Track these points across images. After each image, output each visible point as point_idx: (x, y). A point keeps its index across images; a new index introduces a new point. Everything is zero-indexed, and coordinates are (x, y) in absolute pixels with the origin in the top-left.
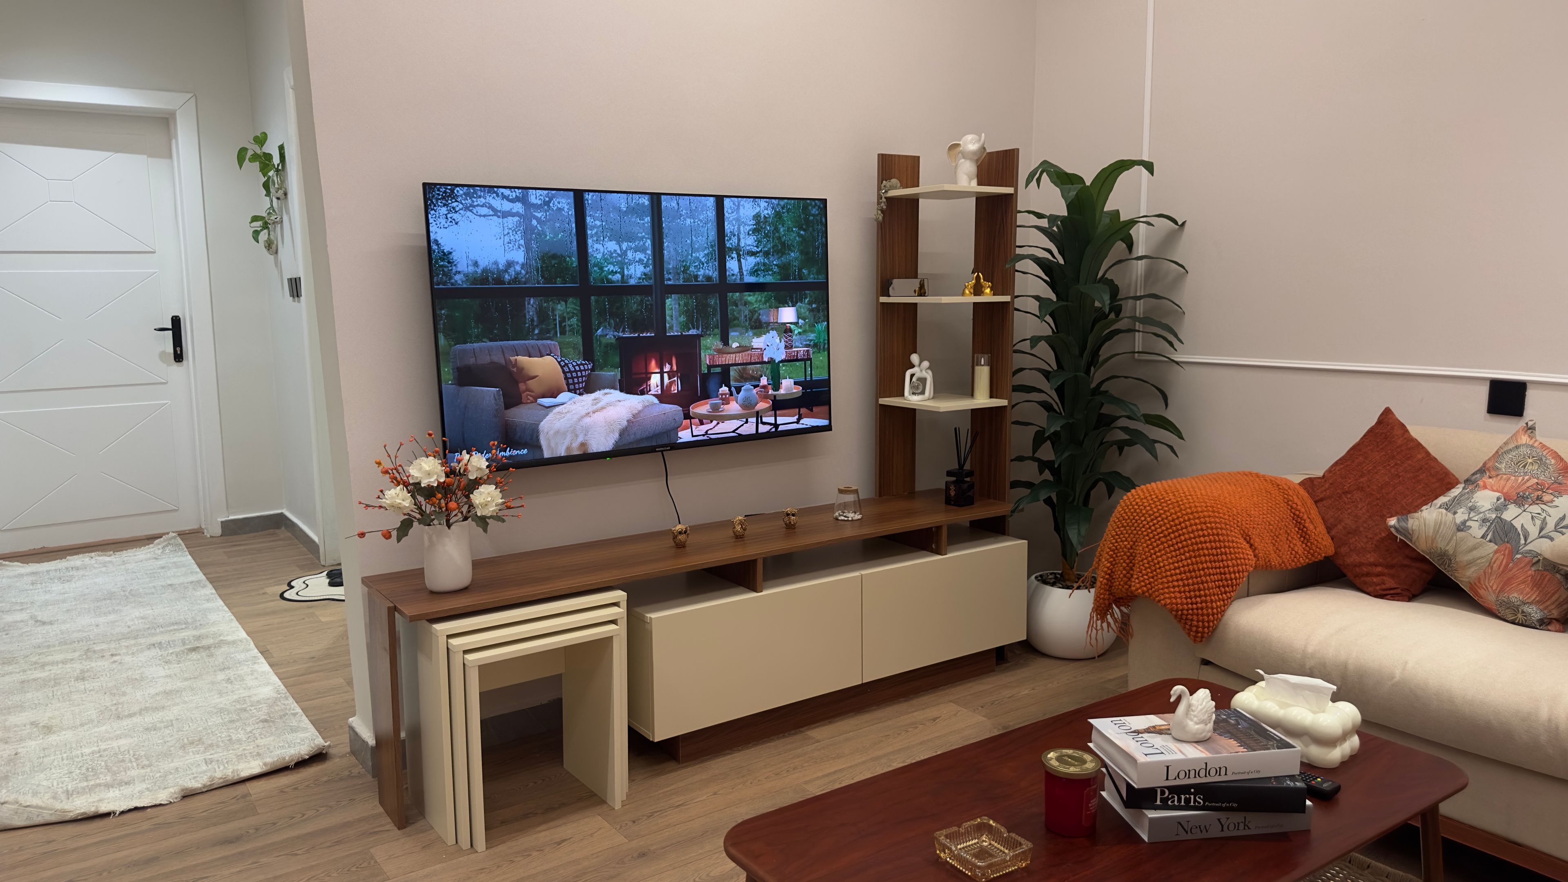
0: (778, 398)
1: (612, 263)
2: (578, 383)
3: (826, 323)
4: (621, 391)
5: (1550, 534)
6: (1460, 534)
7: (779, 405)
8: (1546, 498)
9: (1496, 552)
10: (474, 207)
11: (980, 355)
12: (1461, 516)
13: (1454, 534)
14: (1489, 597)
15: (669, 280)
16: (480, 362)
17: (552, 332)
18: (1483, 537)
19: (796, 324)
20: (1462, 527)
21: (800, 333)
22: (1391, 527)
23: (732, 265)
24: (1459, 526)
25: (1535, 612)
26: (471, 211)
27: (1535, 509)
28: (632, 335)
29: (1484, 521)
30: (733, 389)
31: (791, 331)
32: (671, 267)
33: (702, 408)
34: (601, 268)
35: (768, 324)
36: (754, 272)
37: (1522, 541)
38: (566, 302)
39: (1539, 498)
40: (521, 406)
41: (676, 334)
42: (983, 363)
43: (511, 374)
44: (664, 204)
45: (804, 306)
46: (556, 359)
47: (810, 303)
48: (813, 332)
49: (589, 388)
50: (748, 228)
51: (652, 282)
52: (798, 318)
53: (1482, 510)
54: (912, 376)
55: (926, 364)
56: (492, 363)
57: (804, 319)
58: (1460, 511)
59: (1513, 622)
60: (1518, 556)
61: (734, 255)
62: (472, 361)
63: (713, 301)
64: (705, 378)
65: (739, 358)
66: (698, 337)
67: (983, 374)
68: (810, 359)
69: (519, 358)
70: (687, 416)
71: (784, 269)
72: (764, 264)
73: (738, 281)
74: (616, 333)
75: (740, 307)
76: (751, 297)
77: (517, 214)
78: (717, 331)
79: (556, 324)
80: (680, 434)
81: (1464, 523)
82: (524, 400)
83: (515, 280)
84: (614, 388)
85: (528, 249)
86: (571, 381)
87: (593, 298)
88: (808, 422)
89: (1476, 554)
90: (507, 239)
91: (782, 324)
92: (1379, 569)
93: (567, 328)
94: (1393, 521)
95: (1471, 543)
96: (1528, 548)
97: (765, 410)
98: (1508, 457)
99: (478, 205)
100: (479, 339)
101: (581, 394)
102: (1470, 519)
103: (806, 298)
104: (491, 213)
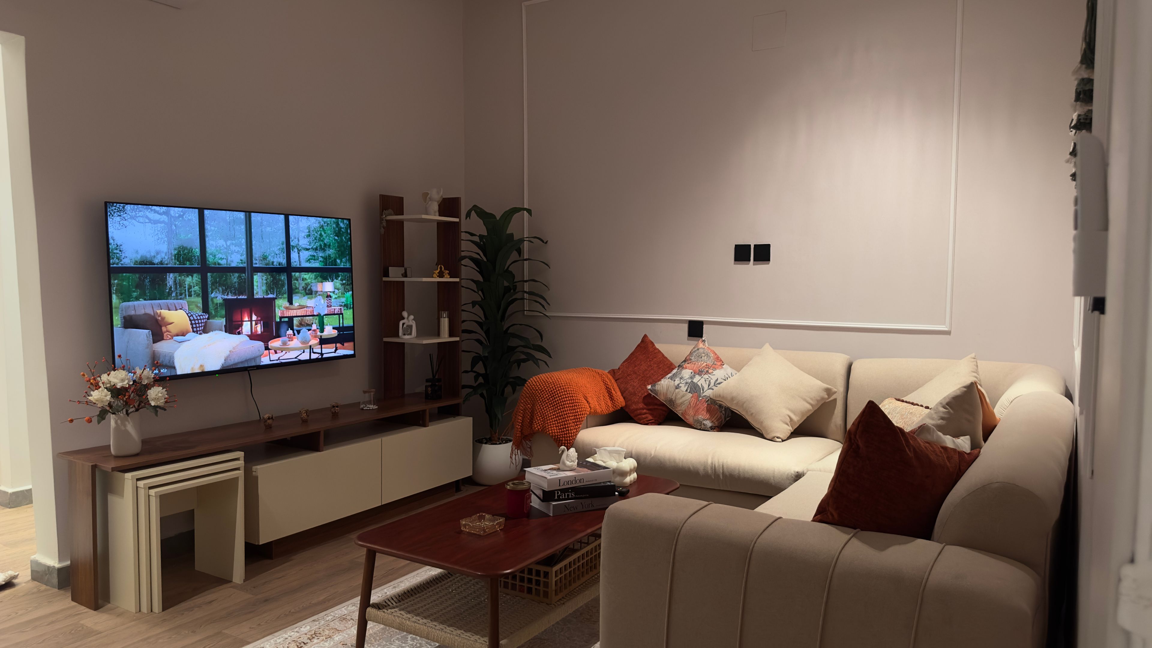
0: (323, 337)
1: (221, 253)
2: (199, 327)
3: (351, 292)
4: (226, 332)
5: (712, 387)
6: (677, 390)
7: (323, 341)
8: (710, 371)
9: (692, 397)
10: (137, 217)
11: (443, 312)
12: (677, 382)
13: (675, 391)
14: (690, 420)
15: (256, 264)
16: (138, 313)
17: (183, 295)
18: (686, 391)
19: (334, 292)
20: (678, 387)
21: (336, 298)
22: (649, 389)
23: (294, 255)
24: (677, 387)
25: (708, 423)
26: (135, 219)
27: (706, 376)
28: (233, 297)
29: (686, 383)
30: (295, 332)
31: (331, 297)
32: (257, 256)
33: (275, 343)
34: (215, 256)
35: (317, 292)
36: (308, 261)
37: (702, 392)
38: (192, 276)
39: (707, 371)
40: (163, 341)
41: (260, 297)
42: (445, 316)
43: (157, 320)
44: (253, 219)
45: (338, 282)
46: (185, 312)
47: (342, 280)
48: (344, 297)
49: (205, 331)
50: (303, 234)
51: (245, 265)
52: (335, 288)
53: (685, 378)
54: (403, 324)
55: (412, 317)
56: (146, 314)
57: (338, 289)
58: (676, 380)
59: (700, 430)
60: (701, 398)
61: (296, 250)
62: (133, 313)
63: (284, 277)
64: (279, 325)
65: (299, 312)
66: (274, 299)
67: (445, 323)
68: (342, 314)
69: (163, 311)
70: (267, 348)
71: (326, 259)
72: (314, 256)
73: (298, 266)
74: (223, 296)
75: (299, 281)
76: (306, 276)
77: (163, 222)
78: (286, 296)
79: (186, 290)
80: (263, 359)
81: (678, 385)
82: (165, 338)
83: (161, 263)
84: (221, 330)
85: (169, 243)
86: (194, 326)
87: (209, 274)
88: (341, 352)
89: (684, 399)
90: (156, 237)
91: (325, 292)
92: (645, 411)
93: (193, 293)
94: (649, 387)
95: (681, 394)
96: (704, 394)
97: (315, 345)
98: (694, 354)
99: (139, 216)
100: (137, 299)
101: (200, 334)
102: (680, 383)
103: (339, 277)
104: (147, 221)
